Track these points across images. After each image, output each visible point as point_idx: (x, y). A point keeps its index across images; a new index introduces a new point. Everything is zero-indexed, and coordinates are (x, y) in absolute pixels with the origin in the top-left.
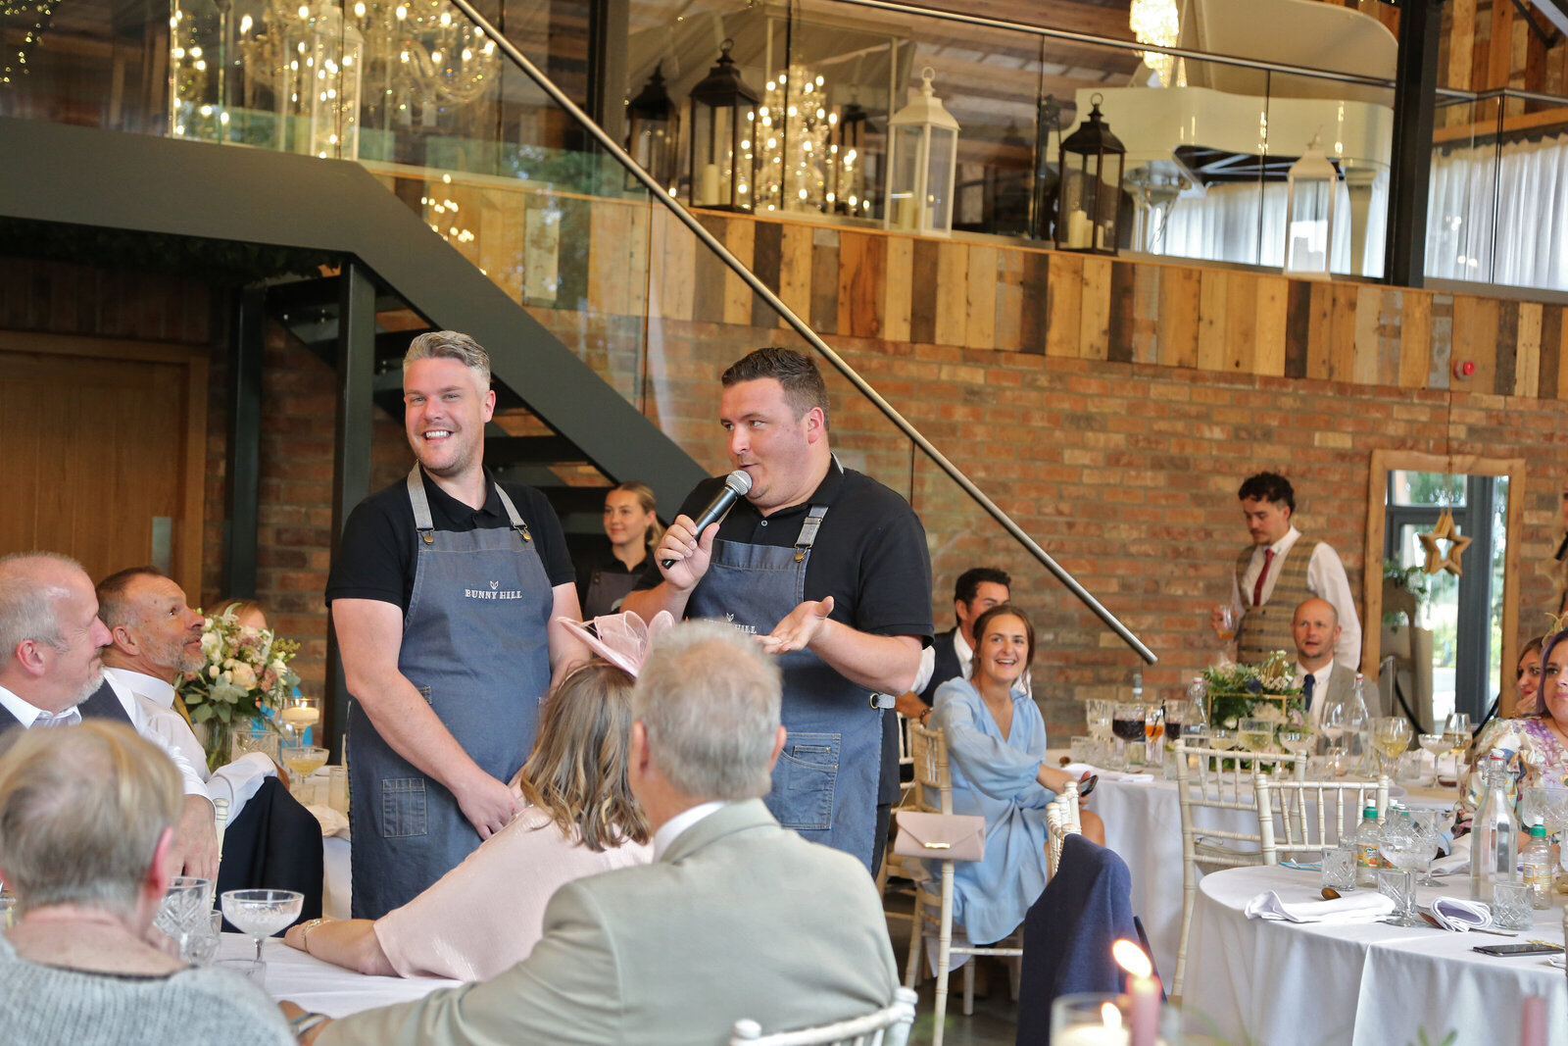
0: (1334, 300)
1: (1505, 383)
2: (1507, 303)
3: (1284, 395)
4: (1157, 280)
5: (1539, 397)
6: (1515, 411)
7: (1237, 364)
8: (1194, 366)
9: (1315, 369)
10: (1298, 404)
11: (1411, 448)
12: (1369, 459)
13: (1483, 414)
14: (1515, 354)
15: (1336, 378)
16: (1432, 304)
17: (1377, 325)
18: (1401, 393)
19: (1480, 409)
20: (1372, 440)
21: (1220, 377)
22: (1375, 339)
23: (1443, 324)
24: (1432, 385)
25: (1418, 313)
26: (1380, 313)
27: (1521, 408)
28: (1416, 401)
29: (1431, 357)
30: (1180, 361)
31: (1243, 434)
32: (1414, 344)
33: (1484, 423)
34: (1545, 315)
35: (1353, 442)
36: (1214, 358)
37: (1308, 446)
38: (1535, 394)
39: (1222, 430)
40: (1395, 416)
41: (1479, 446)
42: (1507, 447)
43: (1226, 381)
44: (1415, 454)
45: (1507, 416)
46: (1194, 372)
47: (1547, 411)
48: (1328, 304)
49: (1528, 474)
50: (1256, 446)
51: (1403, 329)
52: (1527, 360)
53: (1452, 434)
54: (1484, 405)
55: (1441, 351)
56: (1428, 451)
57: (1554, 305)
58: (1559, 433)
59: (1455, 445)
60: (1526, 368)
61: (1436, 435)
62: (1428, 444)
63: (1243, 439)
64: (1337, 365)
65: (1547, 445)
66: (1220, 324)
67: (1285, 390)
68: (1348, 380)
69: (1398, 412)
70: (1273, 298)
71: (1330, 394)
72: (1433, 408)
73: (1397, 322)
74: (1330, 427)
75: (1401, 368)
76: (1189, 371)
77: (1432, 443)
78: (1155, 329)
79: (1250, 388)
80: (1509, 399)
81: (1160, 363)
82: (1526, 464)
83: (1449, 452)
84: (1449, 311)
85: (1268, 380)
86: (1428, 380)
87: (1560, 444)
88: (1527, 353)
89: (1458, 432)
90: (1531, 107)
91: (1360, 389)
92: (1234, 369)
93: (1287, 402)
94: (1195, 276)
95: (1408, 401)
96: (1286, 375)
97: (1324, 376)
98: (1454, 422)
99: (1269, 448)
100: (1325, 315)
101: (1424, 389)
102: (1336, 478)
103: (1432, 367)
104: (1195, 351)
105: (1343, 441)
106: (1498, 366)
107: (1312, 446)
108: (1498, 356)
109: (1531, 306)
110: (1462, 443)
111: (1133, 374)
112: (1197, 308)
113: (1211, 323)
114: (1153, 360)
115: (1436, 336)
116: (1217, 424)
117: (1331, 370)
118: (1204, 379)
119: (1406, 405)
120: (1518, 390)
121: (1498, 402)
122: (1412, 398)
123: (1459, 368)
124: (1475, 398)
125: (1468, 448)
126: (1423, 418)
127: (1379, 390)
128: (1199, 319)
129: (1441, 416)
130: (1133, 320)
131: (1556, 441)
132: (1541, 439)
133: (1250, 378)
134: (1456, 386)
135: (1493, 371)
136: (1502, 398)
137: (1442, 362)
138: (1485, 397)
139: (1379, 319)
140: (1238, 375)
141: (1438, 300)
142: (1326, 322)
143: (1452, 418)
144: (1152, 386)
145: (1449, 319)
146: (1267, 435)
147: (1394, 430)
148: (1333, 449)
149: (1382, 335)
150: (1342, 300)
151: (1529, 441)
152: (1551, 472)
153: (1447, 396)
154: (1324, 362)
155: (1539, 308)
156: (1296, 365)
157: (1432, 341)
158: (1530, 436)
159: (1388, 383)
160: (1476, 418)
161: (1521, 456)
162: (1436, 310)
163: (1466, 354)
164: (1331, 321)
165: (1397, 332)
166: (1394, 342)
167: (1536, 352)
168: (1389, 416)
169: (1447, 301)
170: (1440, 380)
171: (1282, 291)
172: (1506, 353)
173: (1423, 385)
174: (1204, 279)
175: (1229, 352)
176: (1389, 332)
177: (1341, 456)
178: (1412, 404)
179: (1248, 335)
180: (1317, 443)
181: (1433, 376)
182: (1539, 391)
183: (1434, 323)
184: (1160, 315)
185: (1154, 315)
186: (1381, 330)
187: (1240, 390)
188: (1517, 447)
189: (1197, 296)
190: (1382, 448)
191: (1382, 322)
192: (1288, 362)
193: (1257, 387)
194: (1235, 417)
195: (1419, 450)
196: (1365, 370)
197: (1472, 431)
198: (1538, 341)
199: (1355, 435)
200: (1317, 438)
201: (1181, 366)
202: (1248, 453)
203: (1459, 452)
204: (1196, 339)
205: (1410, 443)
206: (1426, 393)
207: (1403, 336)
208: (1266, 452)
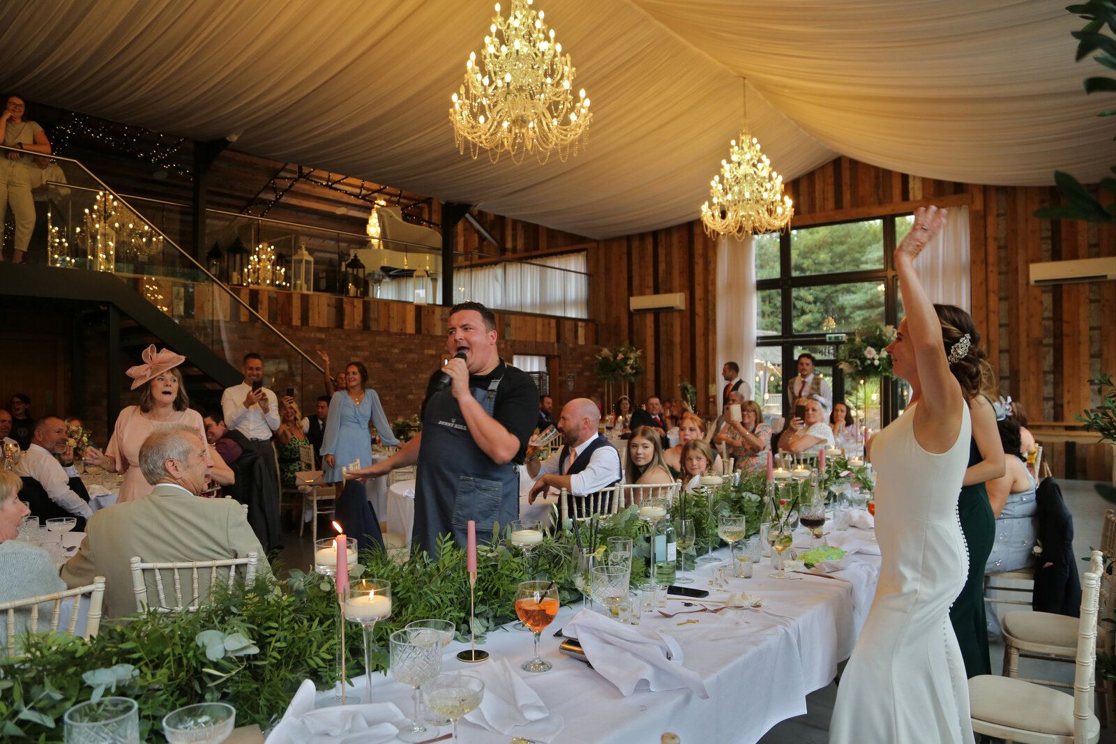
4: (376, 306)
7: (401, 330)
8: (389, 331)
9: (424, 331)
10: (420, 342)
15: (430, 334)
17: (440, 317)
21: (397, 334)
26: (440, 313)
30: (385, 330)
36: (394, 328)
37: (423, 354)
39: (398, 350)
43: (399, 336)
46: (389, 333)
48: (427, 312)
50: (408, 354)
64: (430, 330)
66: (396, 318)
67: (416, 338)
70: (410, 311)
71: (429, 338)
74: (429, 348)
76: (387, 333)
78: (376, 320)
79: (406, 337)
81: (379, 330)
85: (410, 335)
90: (480, 257)
91: (437, 337)
93: (416, 341)
94: (388, 304)
96: (416, 333)
100: (426, 315)
104: (389, 326)
105: (433, 352)
111: (370, 334)
112: (389, 314)
113: (393, 318)
114: (376, 329)
116: (397, 348)
117: (428, 332)
118: (392, 335)
128: (389, 317)
130: (370, 317)
133: (405, 334)
140: (402, 333)
142: (427, 317)
144: (376, 337)
146: (411, 351)
150: (430, 311)
154: (426, 329)
156: (418, 329)
171: (413, 308)
174: (390, 306)
175: (399, 326)
177: (432, 356)
179: (404, 321)
180: (425, 353)
184: (378, 316)
185: (376, 316)
186: (442, 320)
187: (403, 338)
189: (389, 310)
192: (416, 329)
193: (408, 337)
194: (402, 346)
196: (438, 331)
199: (437, 350)
200: (426, 351)
202: (407, 356)
204: (389, 323)
208: (411, 356)
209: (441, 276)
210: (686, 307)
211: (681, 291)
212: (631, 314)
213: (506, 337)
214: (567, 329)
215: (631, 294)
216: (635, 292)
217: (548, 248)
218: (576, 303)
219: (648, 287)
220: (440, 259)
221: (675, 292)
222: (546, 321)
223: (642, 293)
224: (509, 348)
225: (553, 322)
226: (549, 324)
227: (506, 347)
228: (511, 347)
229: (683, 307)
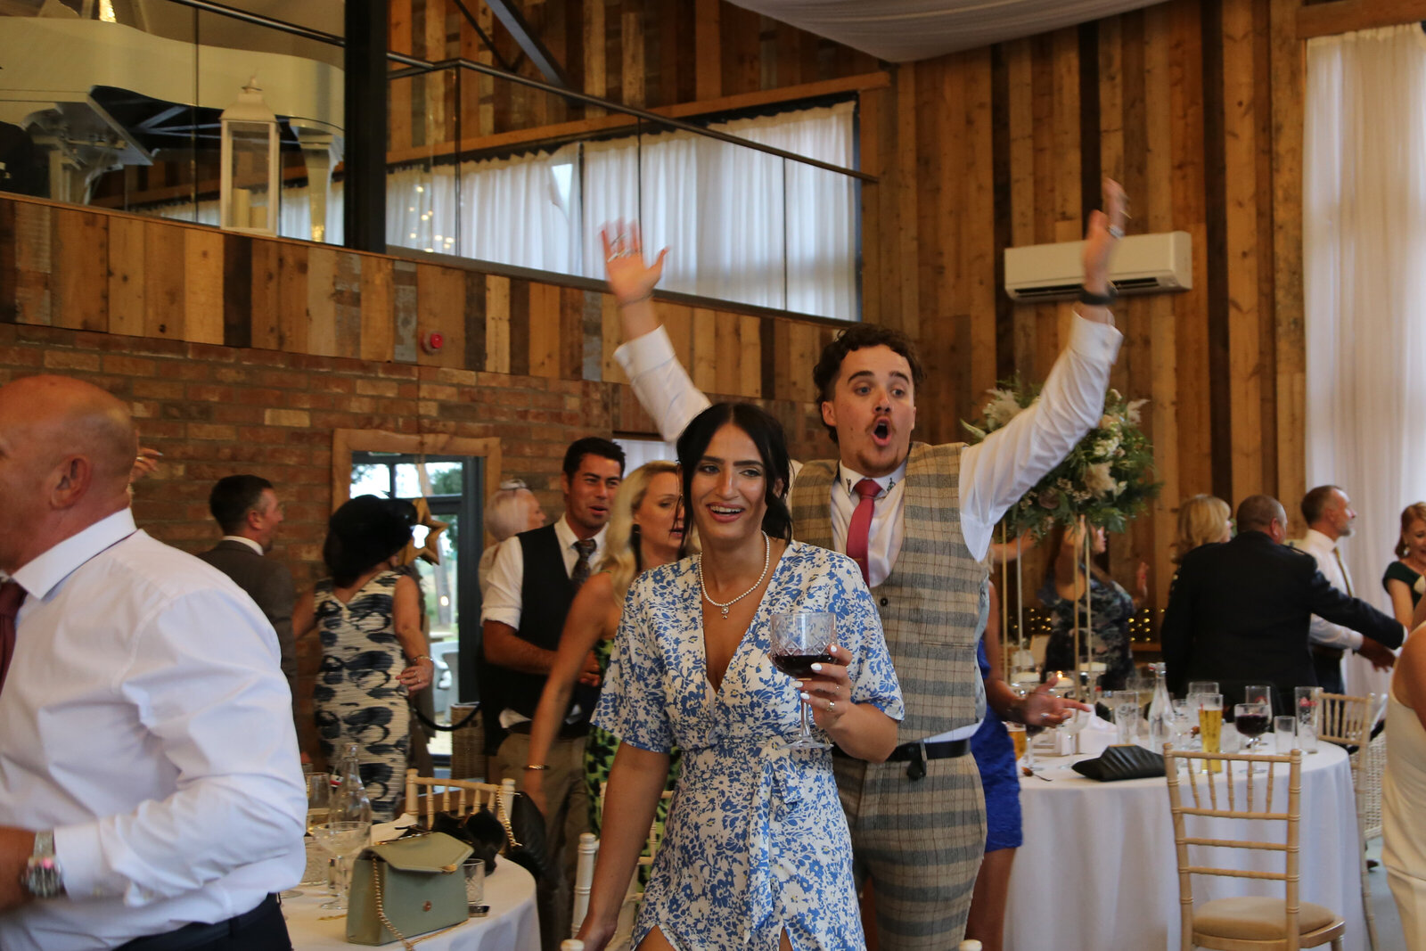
0: (281, 261)
1: (475, 357)
2: (474, 275)
3: (226, 366)
4: (47, 223)
5: (512, 373)
6: (488, 387)
7: (163, 329)
8: (104, 330)
9: (261, 337)
10: (242, 377)
11: (378, 427)
12: (329, 439)
13: (454, 390)
14: (484, 327)
15: (286, 349)
16: (394, 270)
17: (333, 291)
18: (366, 367)
19: (453, 385)
20: (333, 418)
21: (140, 343)
22: (330, 308)
23: (407, 293)
24: (399, 358)
25: (379, 279)
26: (335, 276)
27: (494, 384)
28: (381, 375)
29: (396, 329)
30: (85, 323)
31: (175, 412)
32: (376, 314)
33: (455, 400)
34: (512, 288)
35: (311, 421)
36: (131, 320)
37: (258, 424)
38: (506, 370)
39: (146, 407)
40: (358, 391)
41: (452, 424)
42: (481, 425)
43: (148, 349)
44: (383, 433)
45: (479, 392)
46: (105, 336)
47: (520, 387)
48: (273, 264)
49: (504, 454)
50: (191, 425)
51: (363, 296)
52: (497, 335)
53: (422, 411)
54: (455, 381)
55: (406, 322)
56: (397, 430)
57: (521, 279)
58: (533, 410)
59: (426, 422)
60: (497, 342)
61: (405, 413)
62: (397, 422)
63: (175, 418)
64: (288, 334)
65: (521, 423)
66: (137, 281)
67: (225, 361)
68: (302, 351)
69: (361, 387)
70: (205, 254)
71: (282, 366)
72: (400, 382)
73: (355, 288)
74: (283, 403)
75: (363, 340)
76: (98, 336)
77: (401, 421)
78: (48, 282)
79: (181, 357)
80: (481, 375)
81: (56, 325)
82: (501, 443)
83: (420, 430)
84: (412, 279)
85: (203, 349)
86: (394, 353)
87: (535, 421)
88: (497, 327)
89: (429, 409)
91: (317, 361)
92: (159, 335)
93: (229, 375)
94: (101, 221)
95: (373, 375)
96: (228, 343)
97: (273, 345)
98: (424, 399)
99: (208, 427)
100: (270, 277)
101: (389, 362)
102: (292, 461)
103: (398, 340)
104: (105, 312)
105: (301, 420)
106: (468, 339)
107: (262, 425)
108: (467, 329)
109: (498, 278)
110: (434, 421)
111: (19, 337)
112: (105, 260)
113: (125, 279)
114: (47, 321)
115: (400, 306)
116: (139, 400)
117: (281, 339)
118: (119, 345)
119: (369, 378)
120: (490, 365)
121: (469, 378)
122: (376, 372)
123: (426, 341)
124: (444, 372)
125: (440, 426)
126: (390, 394)
127: (338, 362)
128: (110, 273)
129: (409, 393)
130: (15, 271)
131: (530, 419)
132: (516, 417)
133: (180, 345)
134: (425, 360)
135: (462, 343)
136: (473, 373)
137: (407, 333)
138: (456, 372)
139: (334, 284)
140: (165, 343)
141: (400, 266)
142: (273, 285)
143: (422, 394)
144: (47, 353)
145: (413, 288)
146: (206, 413)
147: (355, 406)
148: (289, 427)
149: (339, 301)
150: (290, 260)
151: (503, 419)
152: (527, 451)
153: (415, 370)
154: (272, 330)
155: (506, 281)
156: (238, 329)
157: (396, 309)
158: (503, 414)
159: (348, 355)
160: (447, 394)
161: (496, 435)
162: (398, 277)
163: (433, 326)
164: (279, 283)
165: (356, 300)
166: (354, 310)
167: (505, 327)
168: (352, 392)
169: (410, 268)
170: (407, 353)
171: (216, 246)
172: (475, 326)
173: (388, 358)
174: (112, 228)
175: (151, 311)
176: (347, 300)
177: (297, 435)
178: (377, 378)
179: (175, 295)
180: (267, 422)
181: (399, 348)
182: (511, 367)
183: (397, 291)
184: (53, 266)
185: (45, 265)
186: (338, 296)
187: (168, 359)
188: (491, 425)
189: (105, 246)
190: (345, 426)
191: (338, 288)
192: (229, 328)
193: (190, 356)
194: (163, 392)
195: (387, 429)
196: (322, 339)
197: (444, 408)
198: (507, 315)
199: (312, 412)
200: (268, 417)
201: (86, 328)
202: (182, 434)
203: (432, 431)
204: (106, 297)
205: (377, 421)
206: (393, 366)
207: (364, 304)
208: (204, 432)
209: (340, 135)
210: (1195, 280)
211: (1176, 228)
212: (1005, 306)
213: (588, 373)
214: (796, 350)
215: (1004, 239)
216: (1017, 233)
217: (726, 92)
218: (819, 272)
219: (1065, 217)
220: (338, 77)
221: (1158, 230)
222: (728, 319)
223: (1042, 237)
224: (596, 411)
225: (750, 326)
226: (737, 332)
227: (585, 408)
228: (605, 407)
229: (1186, 282)
